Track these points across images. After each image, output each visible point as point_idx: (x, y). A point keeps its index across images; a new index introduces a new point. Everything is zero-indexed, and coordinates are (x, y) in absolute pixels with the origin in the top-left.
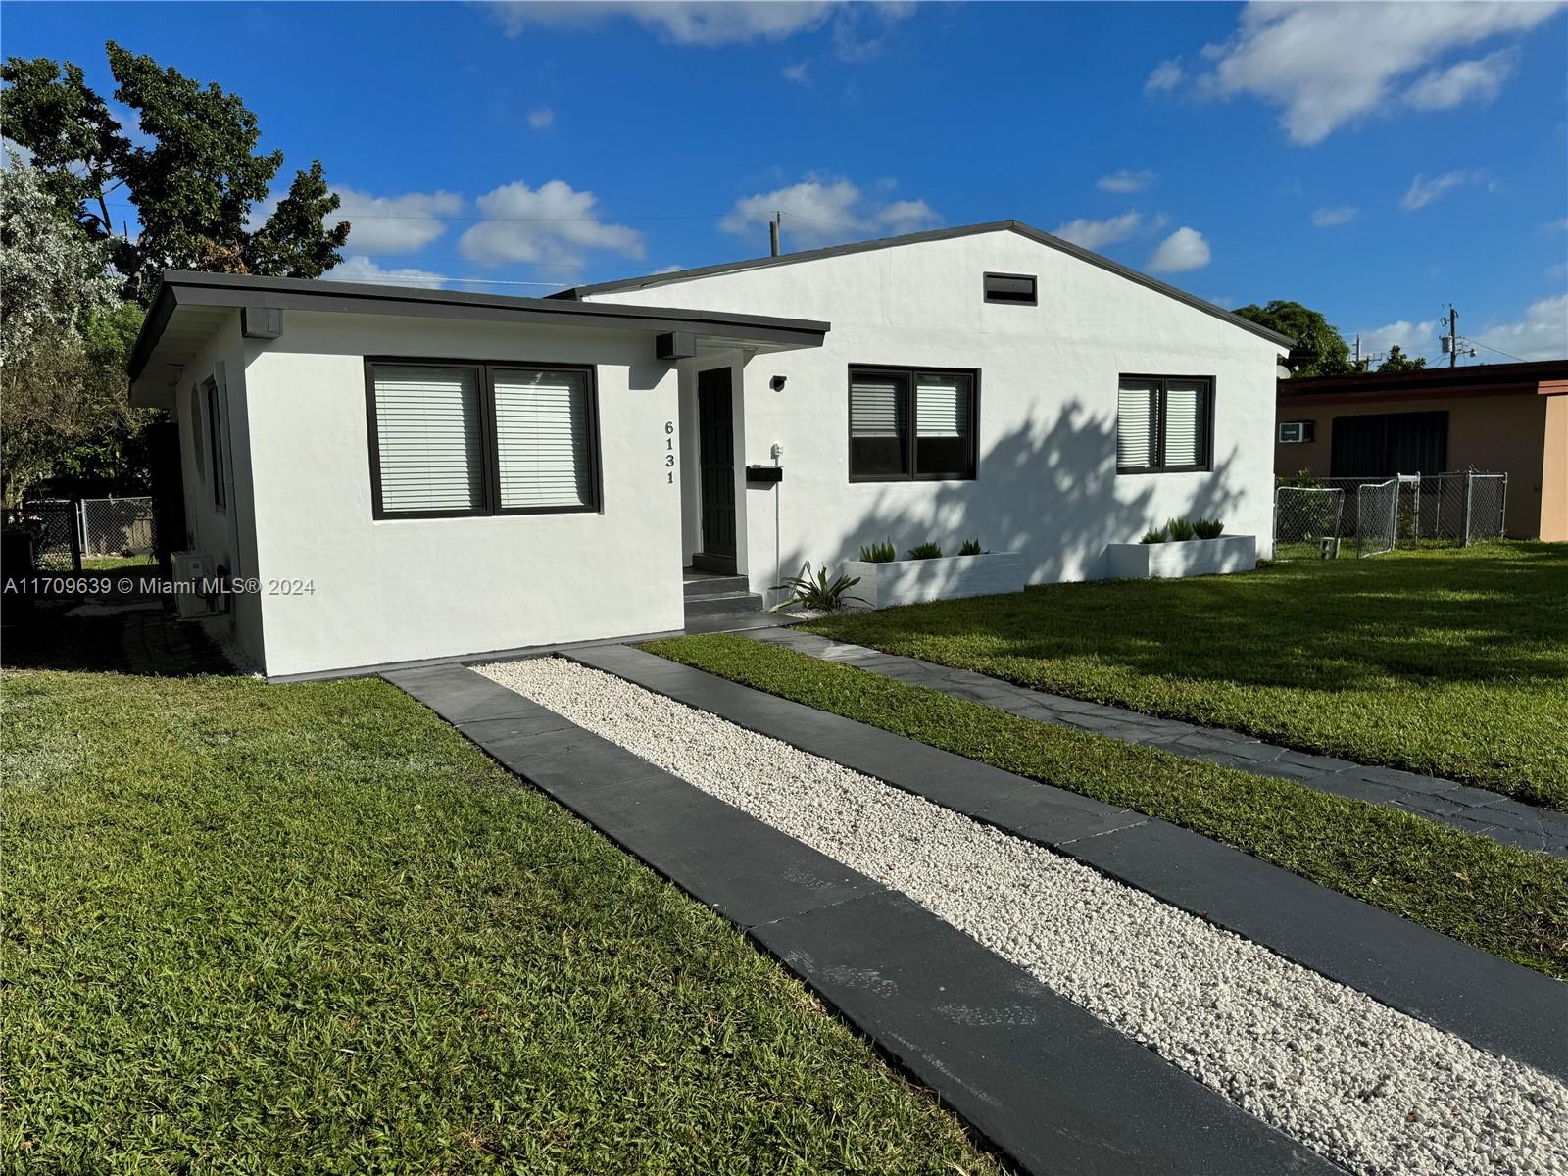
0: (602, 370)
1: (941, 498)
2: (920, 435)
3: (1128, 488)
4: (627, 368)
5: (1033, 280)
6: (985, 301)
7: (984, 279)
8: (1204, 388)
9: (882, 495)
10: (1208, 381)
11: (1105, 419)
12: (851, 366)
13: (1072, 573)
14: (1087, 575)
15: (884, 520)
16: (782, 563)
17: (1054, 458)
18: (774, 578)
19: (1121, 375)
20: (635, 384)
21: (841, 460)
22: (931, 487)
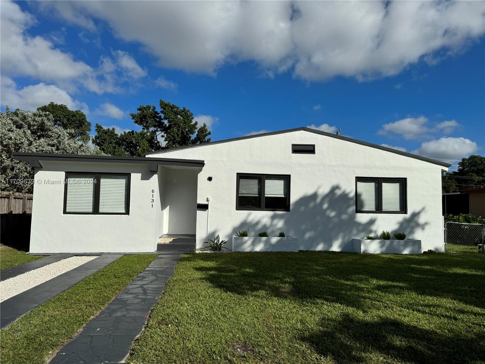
0: (133, 175)
1: (273, 218)
2: (266, 196)
3: (362, 218)
4: (140, 174)
5: (314, 146)
6: (292, 153)
7: (292, 145)
8: (402, 182)
9: (249, 215)
10: (404, 180)
11: (350, 192)
12: (237, 174)
13: (336, 247)
14: (342, 249)
15: (250, 223)
16: (208, 234)
17: (325, 206)
18: (205, 239)
19: (356, 177)
20: (143, 178)
21: (233, 203)
22: (270, 213)
